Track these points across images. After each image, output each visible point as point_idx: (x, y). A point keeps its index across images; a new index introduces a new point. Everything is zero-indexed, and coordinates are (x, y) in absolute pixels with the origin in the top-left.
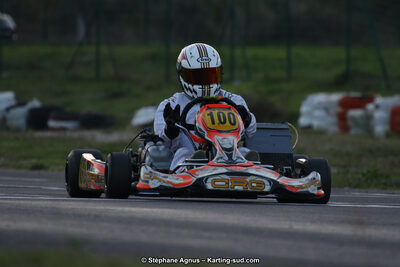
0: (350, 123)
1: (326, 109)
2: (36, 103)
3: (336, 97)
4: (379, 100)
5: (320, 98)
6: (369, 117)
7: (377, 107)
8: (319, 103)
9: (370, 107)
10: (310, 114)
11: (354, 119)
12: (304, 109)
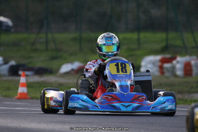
0: (165, 71)
1: (154, 63)
2: (13, 63)
3: (158, 57)
4: (179, 59)
5: (151, 58)
6: (174, 68)
7: (178, 62)
8: (150, 61)
9: (174, 62)
10: (145, 66)
11: (167, 68)
12: (143, 63)
